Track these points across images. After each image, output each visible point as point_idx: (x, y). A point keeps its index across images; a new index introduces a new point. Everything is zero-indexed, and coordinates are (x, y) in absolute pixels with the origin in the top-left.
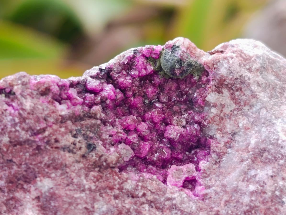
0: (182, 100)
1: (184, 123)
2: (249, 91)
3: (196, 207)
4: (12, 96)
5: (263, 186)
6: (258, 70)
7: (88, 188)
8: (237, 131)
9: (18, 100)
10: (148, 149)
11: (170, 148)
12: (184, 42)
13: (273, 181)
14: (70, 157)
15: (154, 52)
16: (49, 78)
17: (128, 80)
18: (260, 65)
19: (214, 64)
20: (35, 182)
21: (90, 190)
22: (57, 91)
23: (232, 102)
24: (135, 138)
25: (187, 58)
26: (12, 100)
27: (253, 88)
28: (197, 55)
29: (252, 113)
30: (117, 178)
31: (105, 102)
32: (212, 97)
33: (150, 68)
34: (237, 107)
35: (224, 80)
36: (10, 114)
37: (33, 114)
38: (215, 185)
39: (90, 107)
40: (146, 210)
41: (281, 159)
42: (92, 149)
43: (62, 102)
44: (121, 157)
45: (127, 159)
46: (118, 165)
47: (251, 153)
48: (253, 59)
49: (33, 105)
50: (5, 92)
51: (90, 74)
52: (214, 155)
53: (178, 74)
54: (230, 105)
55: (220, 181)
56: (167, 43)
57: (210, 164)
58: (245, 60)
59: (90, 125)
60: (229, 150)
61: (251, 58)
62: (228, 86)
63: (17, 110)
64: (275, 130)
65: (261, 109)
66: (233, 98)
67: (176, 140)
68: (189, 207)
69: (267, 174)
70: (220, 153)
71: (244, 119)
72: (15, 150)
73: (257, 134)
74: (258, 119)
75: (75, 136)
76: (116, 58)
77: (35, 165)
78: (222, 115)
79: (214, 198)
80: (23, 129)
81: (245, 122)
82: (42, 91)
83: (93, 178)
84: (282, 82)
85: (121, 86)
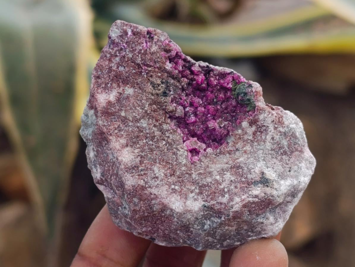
0: (232, 114)
1: (222, 126)
2: (265, 137)
3: (185, 163)
4: (151, 40)
5: (223, 181)
6: (280, 132)
7: (146, 110)
8: (241, 150)
9: (152, 44)
10: (192, 121)
11: (204, 130)
12: (257, 87)
13: (229, 183)
14: (151, 89)
15: (239, 79)
16: (176, 46)
17: (215, 82)
18: (284, 131)
19: (261, 110)
20: (126, 86)
21: (146, 112)
22: (174, 55)
23: (252, 135)
24: (191, 110)
25: (251, 95)
26: (149, 42)
27: (268, 137)
28: (258, 99)
29: (256, 148)
30: (164, 118)
31: (193, 81)
32: (245, 124)
33: (230, 86)
34: (252, 139)
35: (258, 121)
36: (143, 47)
37: (151, 55)
38: (204, 163)
39: (183, 77)
40: (162, 144)
41: (245, 178)
42: (165, 95)
43: (172, 63)
44: (175, 112)
45: (177, 115)
46: (171, 114)
47: (234, 163)
48: (284, 125)
49: (156, 51)
50: (150, 35)
51: (200, 64)
52: (218, 150)
53: (239, 99)
54: (250, 136)
55: (209, 163)
56: (250, 81)
57: (213, 152)
58: (279, 122)
59: (175, 85)
60: (228, 155)
61: (283, 123)
62: (257, 126)
63: (147, 47)
64: (256, 164)
65: (261, 149)
66: (254, 134)
67: (210, 129)
68: (182, 160)
69: (230, 178)
70: (222, 152)
71: (249, 148)
72: (131, 64)
73: (246, 158)
74: (255, 152)
75: (162, 83)
76: (221, 68)
77: (133, 78)
78: (242, 137)
79: (197, 167)
80: (141, 58)
81: (249, 149)
82: (166, 49)
83: (153, 108)
84: (288, 150)
85: (210, 82)
